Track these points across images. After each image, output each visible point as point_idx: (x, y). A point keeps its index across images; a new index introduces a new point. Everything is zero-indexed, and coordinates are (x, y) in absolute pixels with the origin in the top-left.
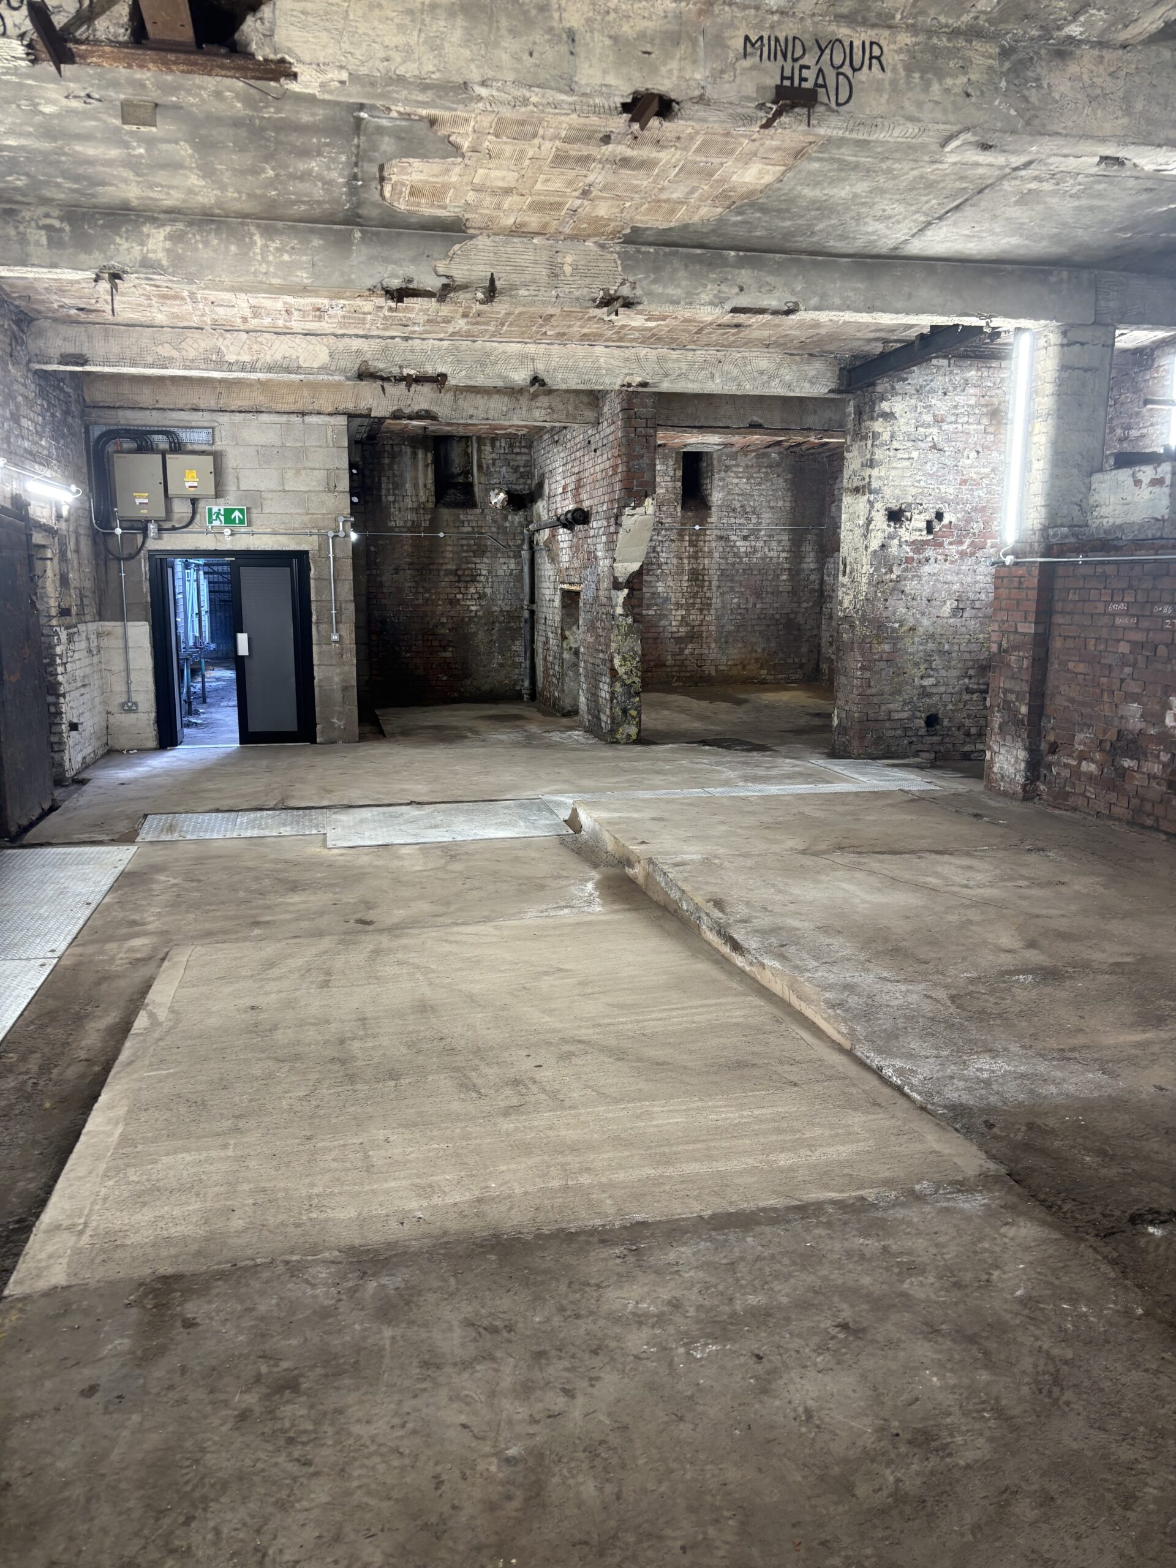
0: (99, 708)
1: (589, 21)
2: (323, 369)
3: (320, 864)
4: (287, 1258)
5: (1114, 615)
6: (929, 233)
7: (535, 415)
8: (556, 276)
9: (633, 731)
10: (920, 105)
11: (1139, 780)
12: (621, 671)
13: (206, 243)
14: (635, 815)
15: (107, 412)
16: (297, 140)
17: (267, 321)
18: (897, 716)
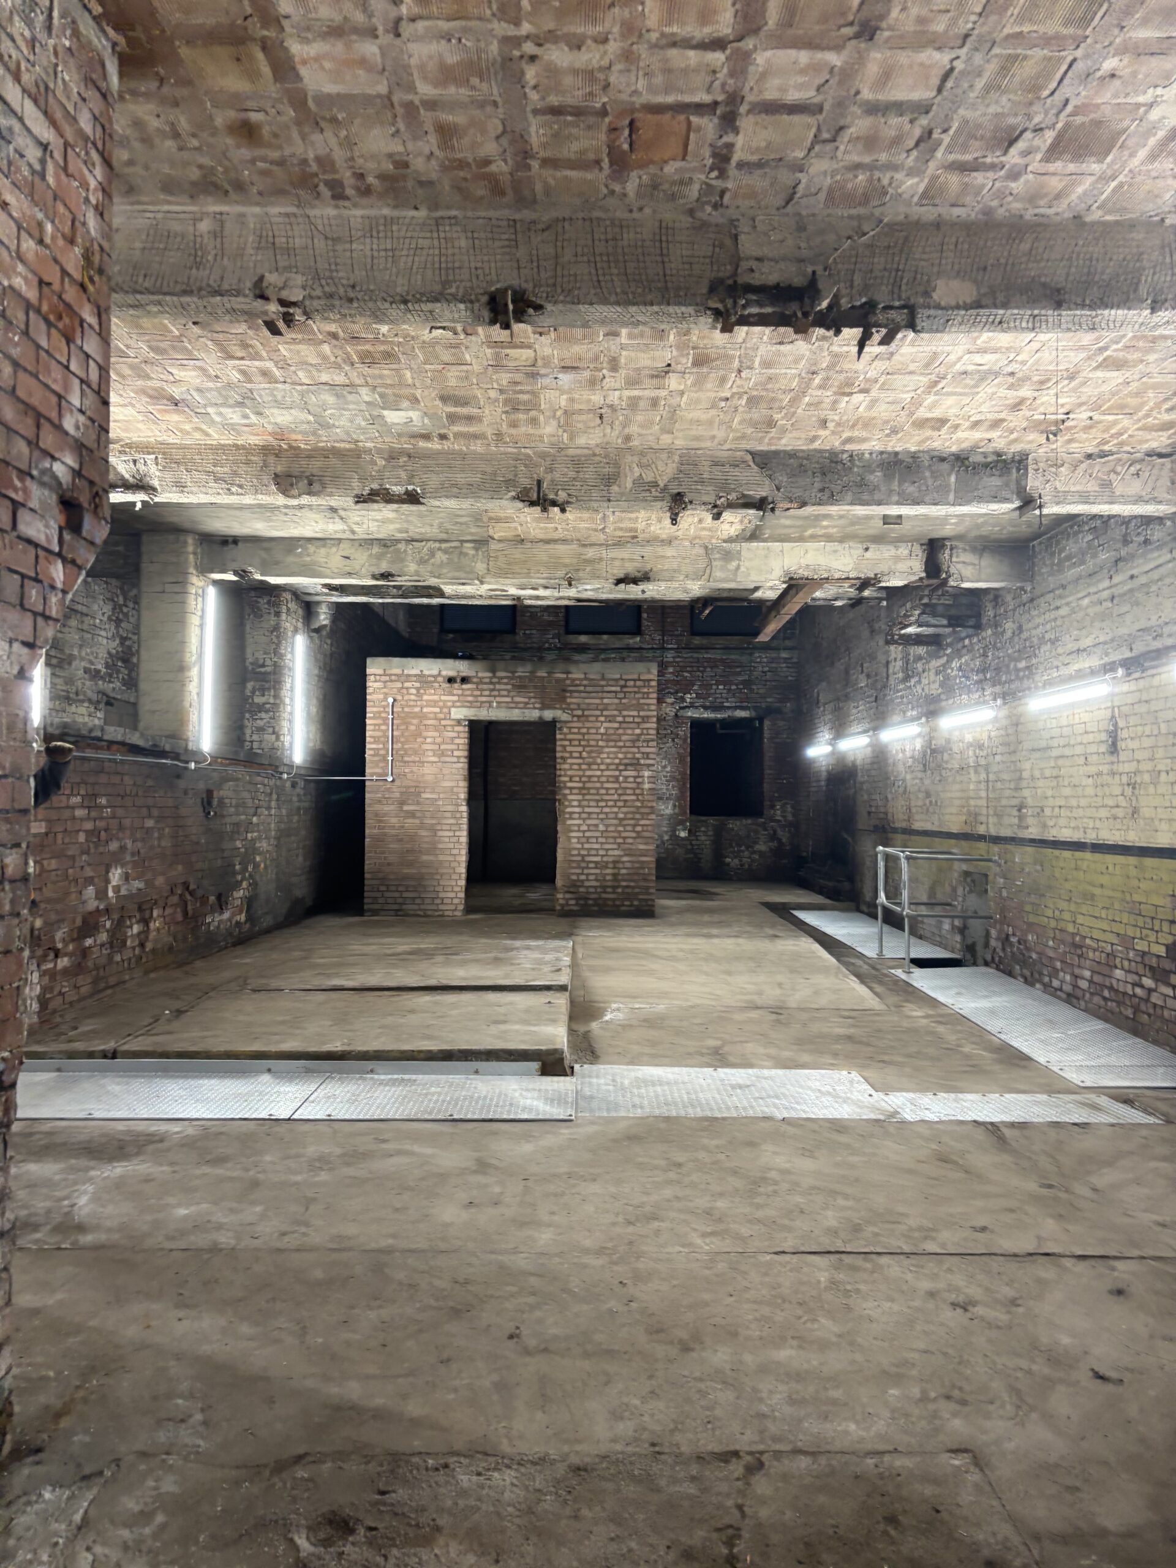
5: (74, 808)
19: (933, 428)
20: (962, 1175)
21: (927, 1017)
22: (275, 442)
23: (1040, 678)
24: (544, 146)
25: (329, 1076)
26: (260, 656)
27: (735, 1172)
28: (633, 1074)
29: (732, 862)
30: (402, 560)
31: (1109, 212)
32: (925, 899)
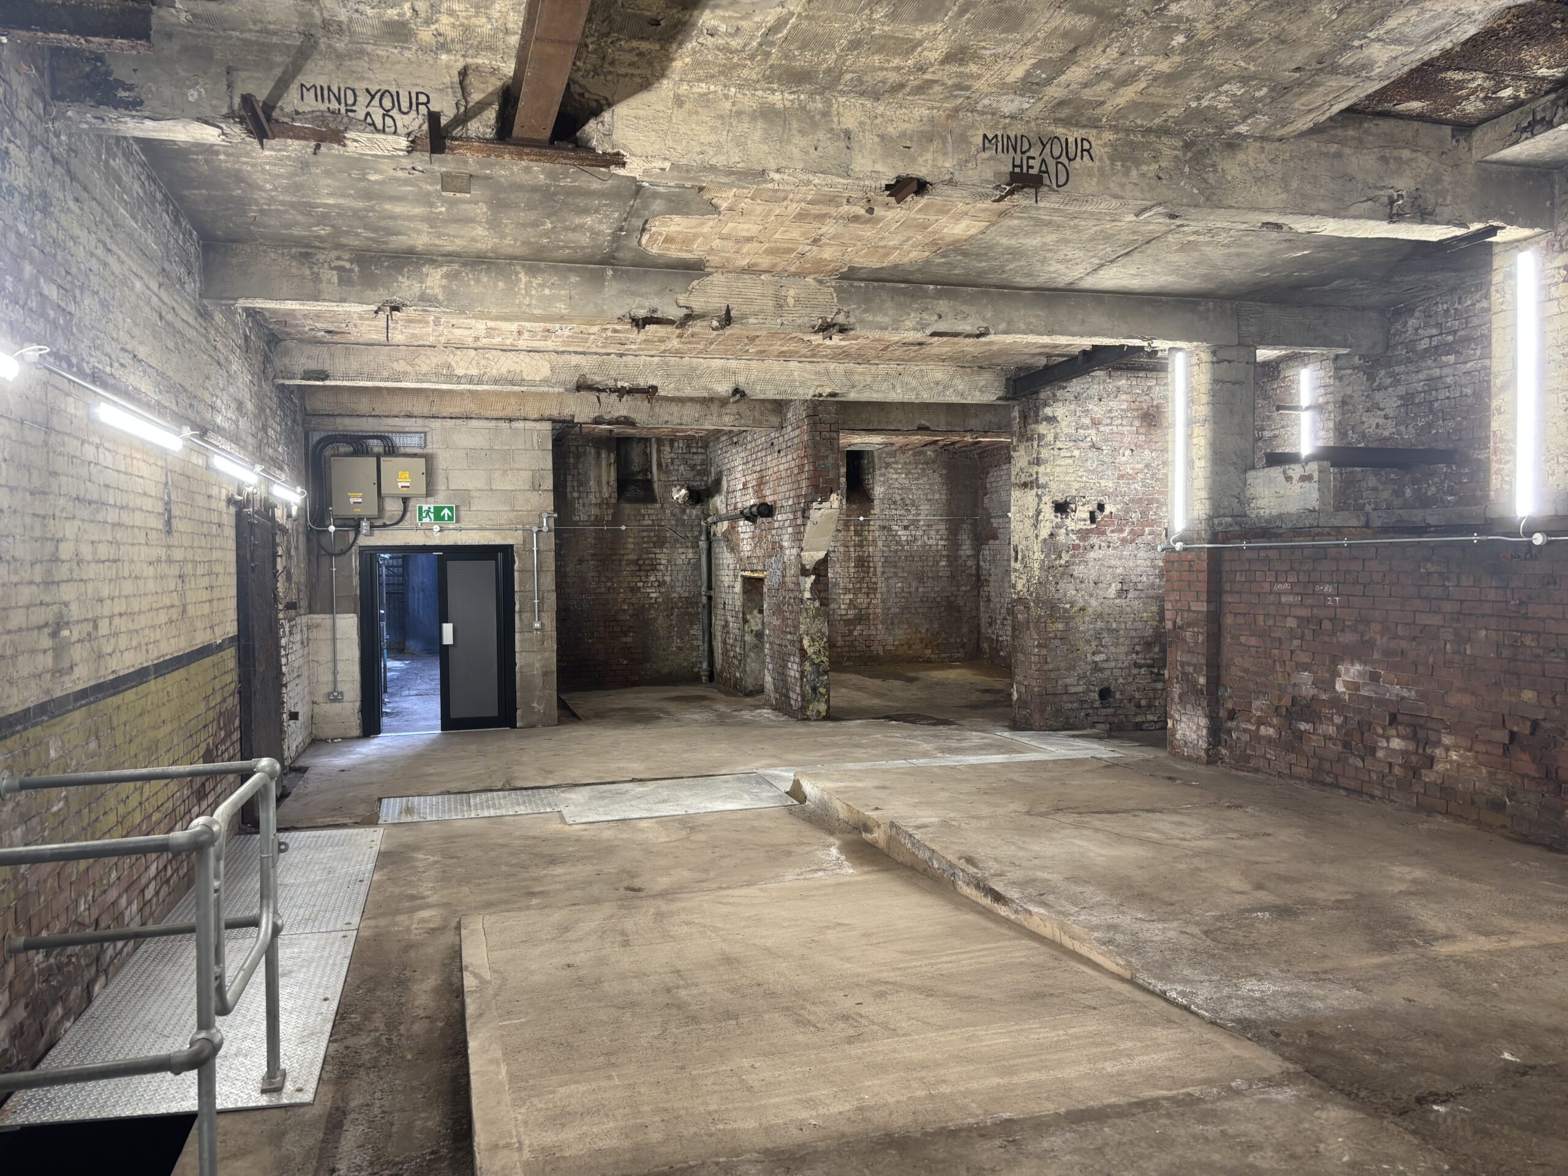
0: (308, 698)
1: (861, 123)
2: (545, 381)
3: (568, 839)
4: (716, 1159)
5: (1279, 594)
6: (1101, 272)
7: (727, 421)
8: (781, 306)
9: (823, 707)
10: (1122, 186)
11: (1315, 741)
12: (810, 651)
13: (478, 281)
14: (859, 785)
15: (327, 419)
16: (582, 202)
17: (497, 340)
18: (1072, 690)
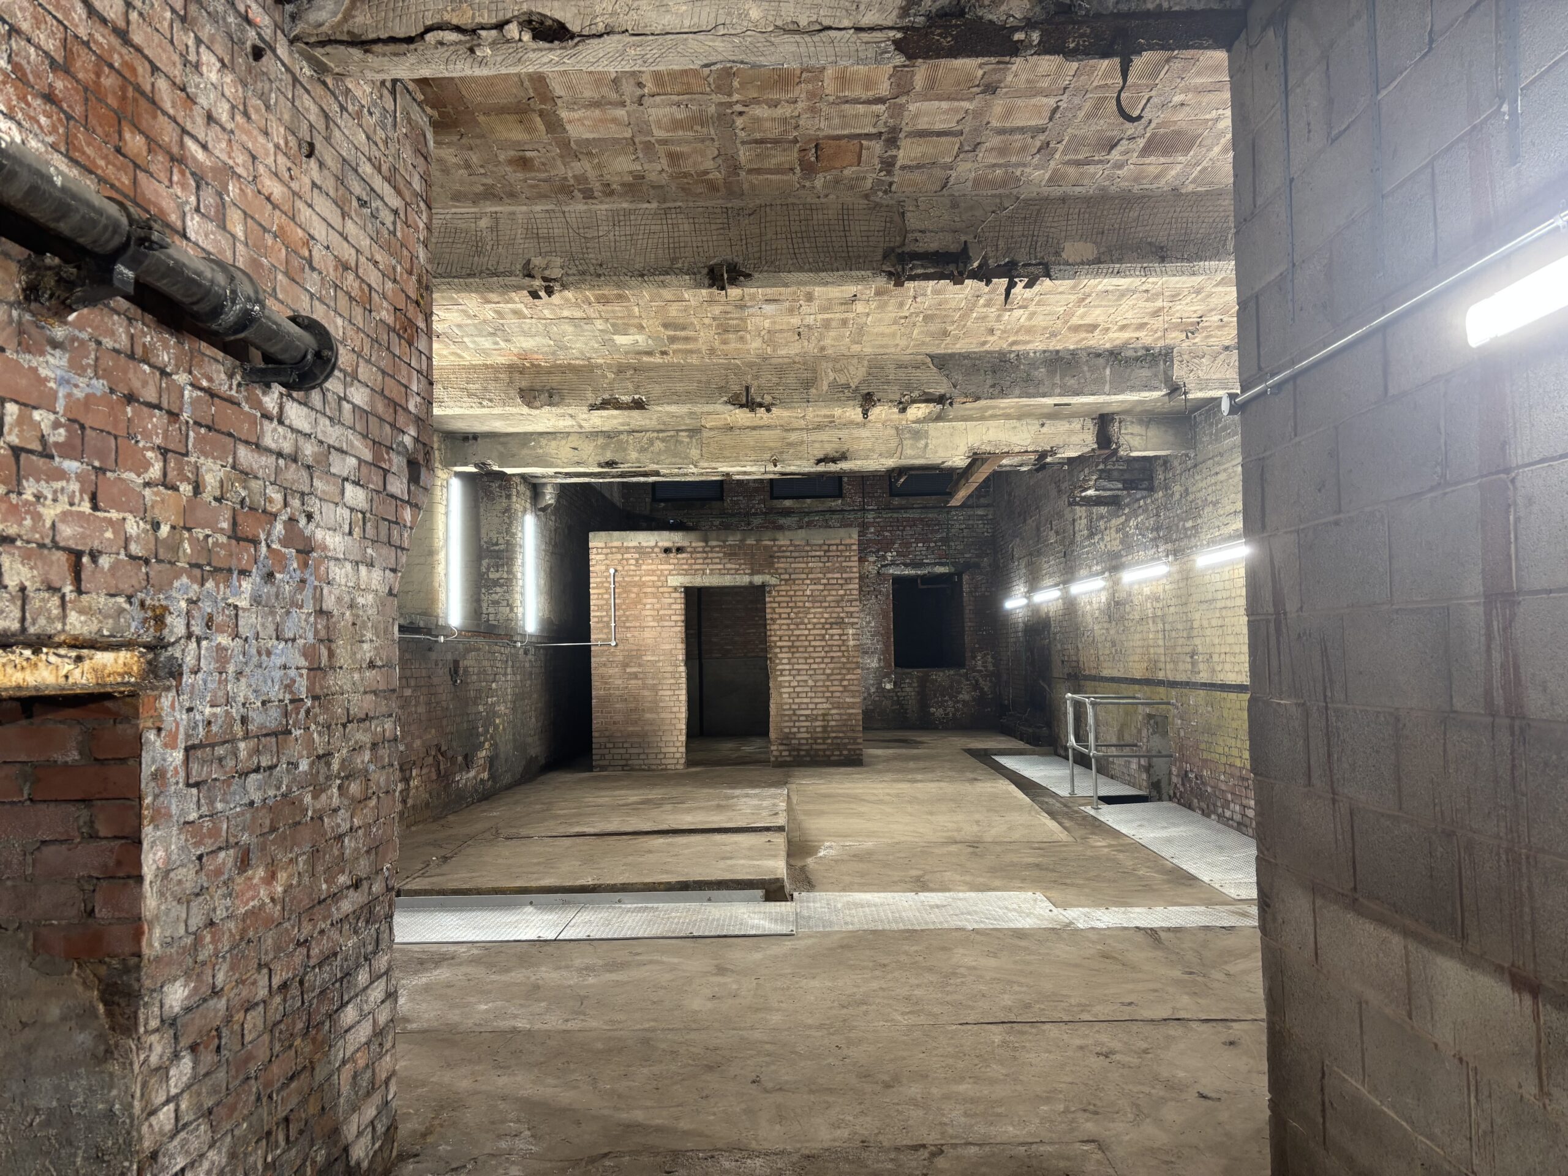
19: (1088, 332)
20: (1120, 967)
21: (1109, 846)
22: (519, 362)
23: (1205, 537)
24: (750, 161)
25: (583, 906)
26: (494, 536)
27: (930, 970)
28: (845, 899)
29: (937, 712)
30: (625, 450)
31: (1199, 185)
32: (1114, 741)
